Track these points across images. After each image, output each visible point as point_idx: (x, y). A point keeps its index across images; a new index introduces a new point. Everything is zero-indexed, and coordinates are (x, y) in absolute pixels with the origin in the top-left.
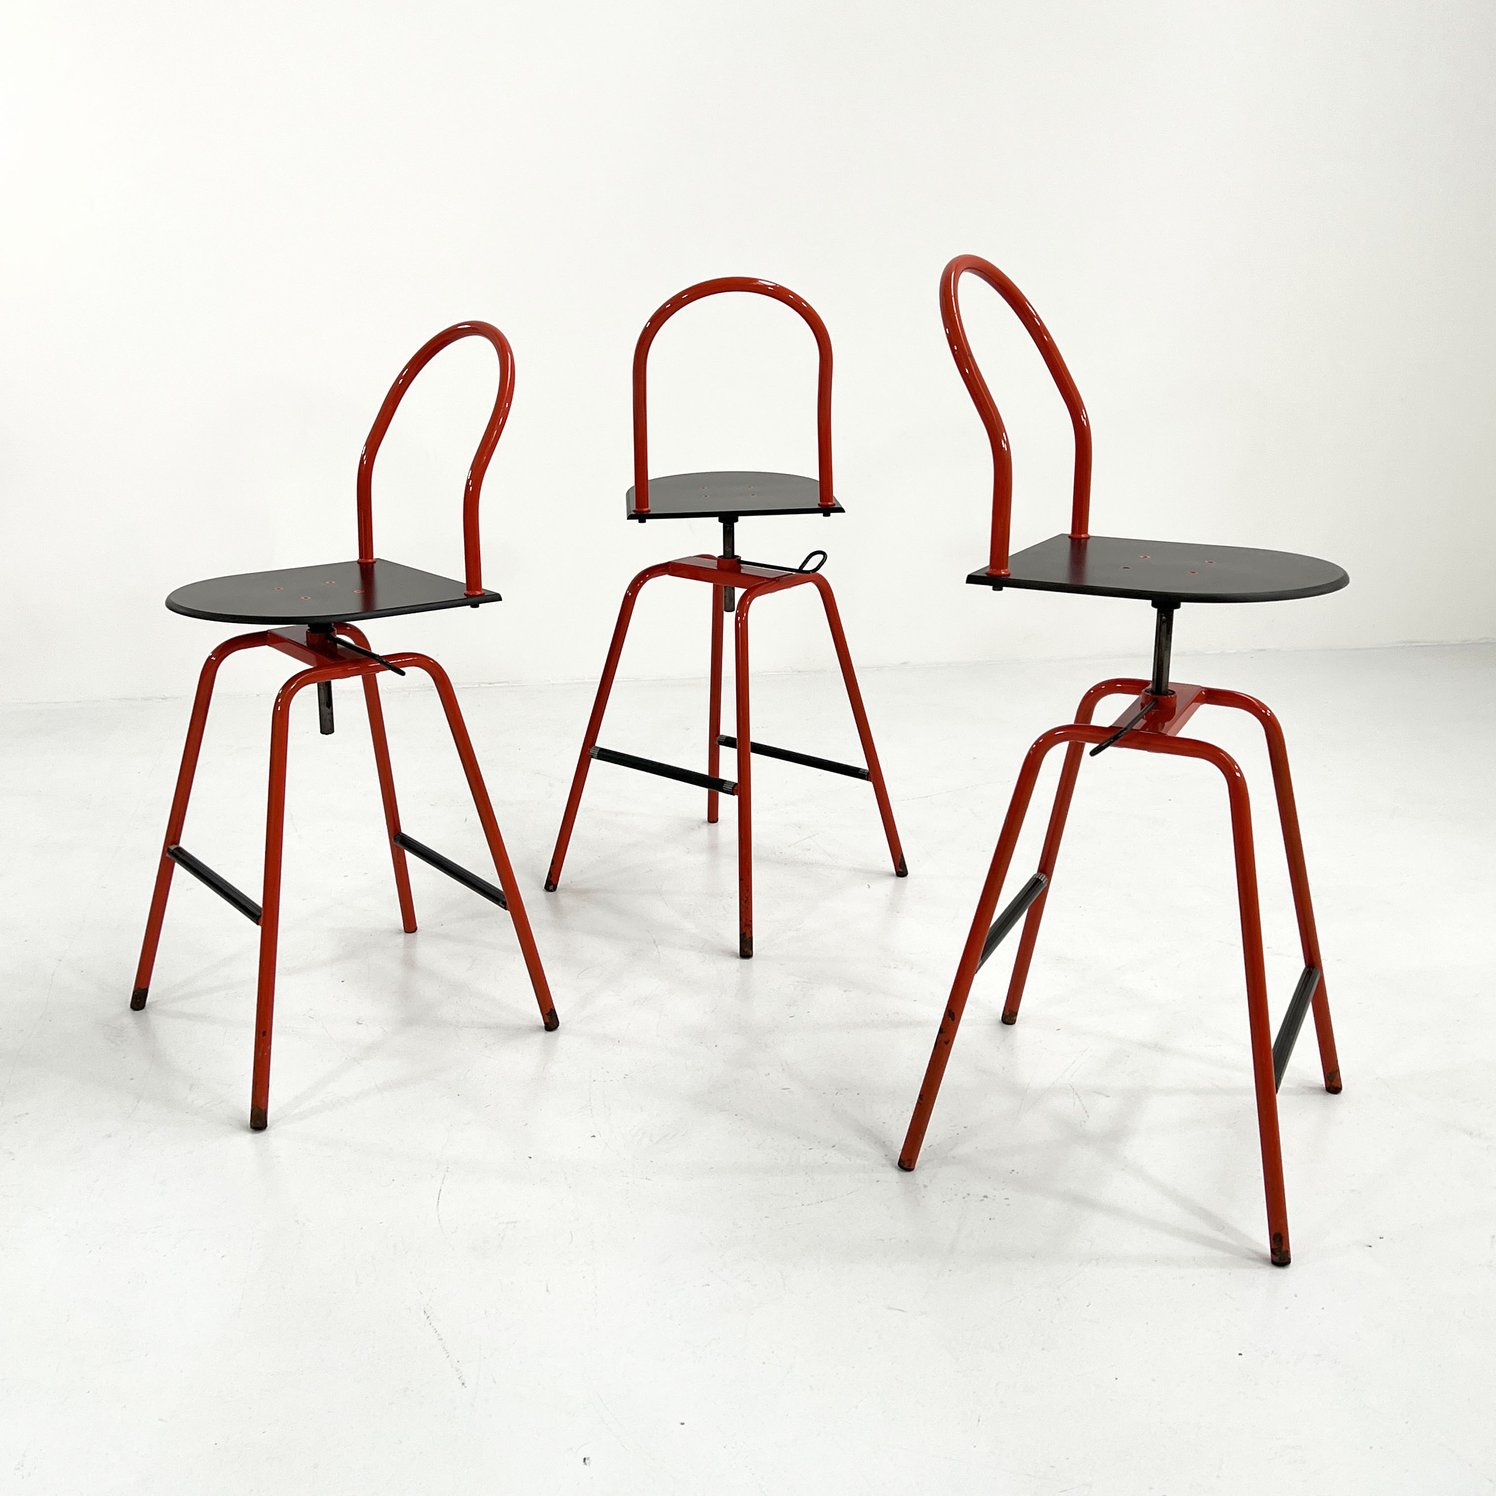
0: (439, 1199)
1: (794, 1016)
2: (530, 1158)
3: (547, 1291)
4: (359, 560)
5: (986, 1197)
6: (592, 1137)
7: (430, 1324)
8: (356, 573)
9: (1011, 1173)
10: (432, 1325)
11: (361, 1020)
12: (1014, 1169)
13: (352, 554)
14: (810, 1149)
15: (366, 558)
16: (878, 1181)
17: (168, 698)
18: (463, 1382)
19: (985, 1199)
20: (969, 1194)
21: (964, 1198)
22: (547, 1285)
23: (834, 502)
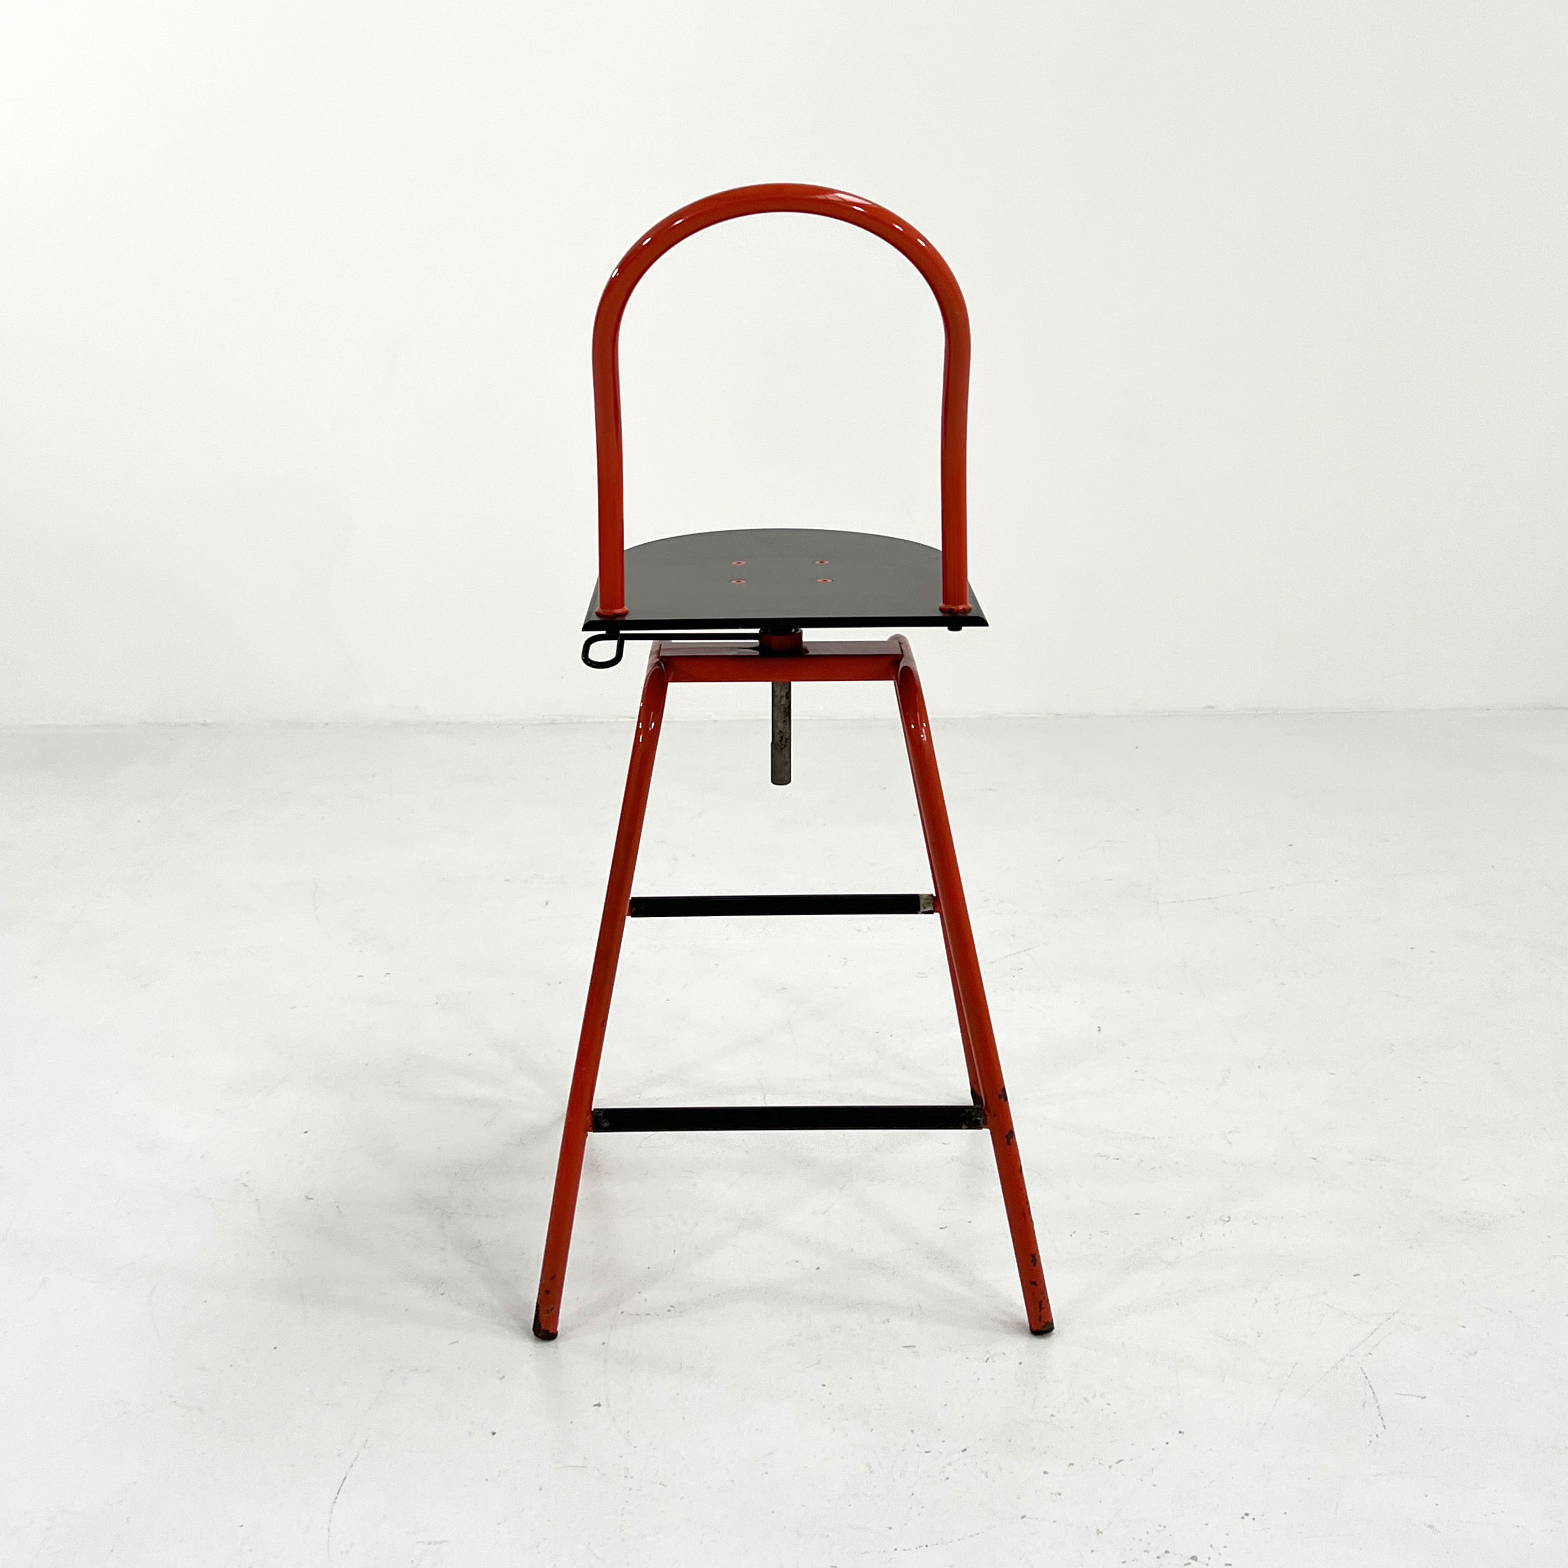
1: (946, 1227)
5: (1194, 1558)
6: (595, 1405)
12: (1248, 1512)
14: (927, 1452)
16: (1023, 1517)
20: (1167, 1552)
21: (1158, 1558)
23: (969, 605)
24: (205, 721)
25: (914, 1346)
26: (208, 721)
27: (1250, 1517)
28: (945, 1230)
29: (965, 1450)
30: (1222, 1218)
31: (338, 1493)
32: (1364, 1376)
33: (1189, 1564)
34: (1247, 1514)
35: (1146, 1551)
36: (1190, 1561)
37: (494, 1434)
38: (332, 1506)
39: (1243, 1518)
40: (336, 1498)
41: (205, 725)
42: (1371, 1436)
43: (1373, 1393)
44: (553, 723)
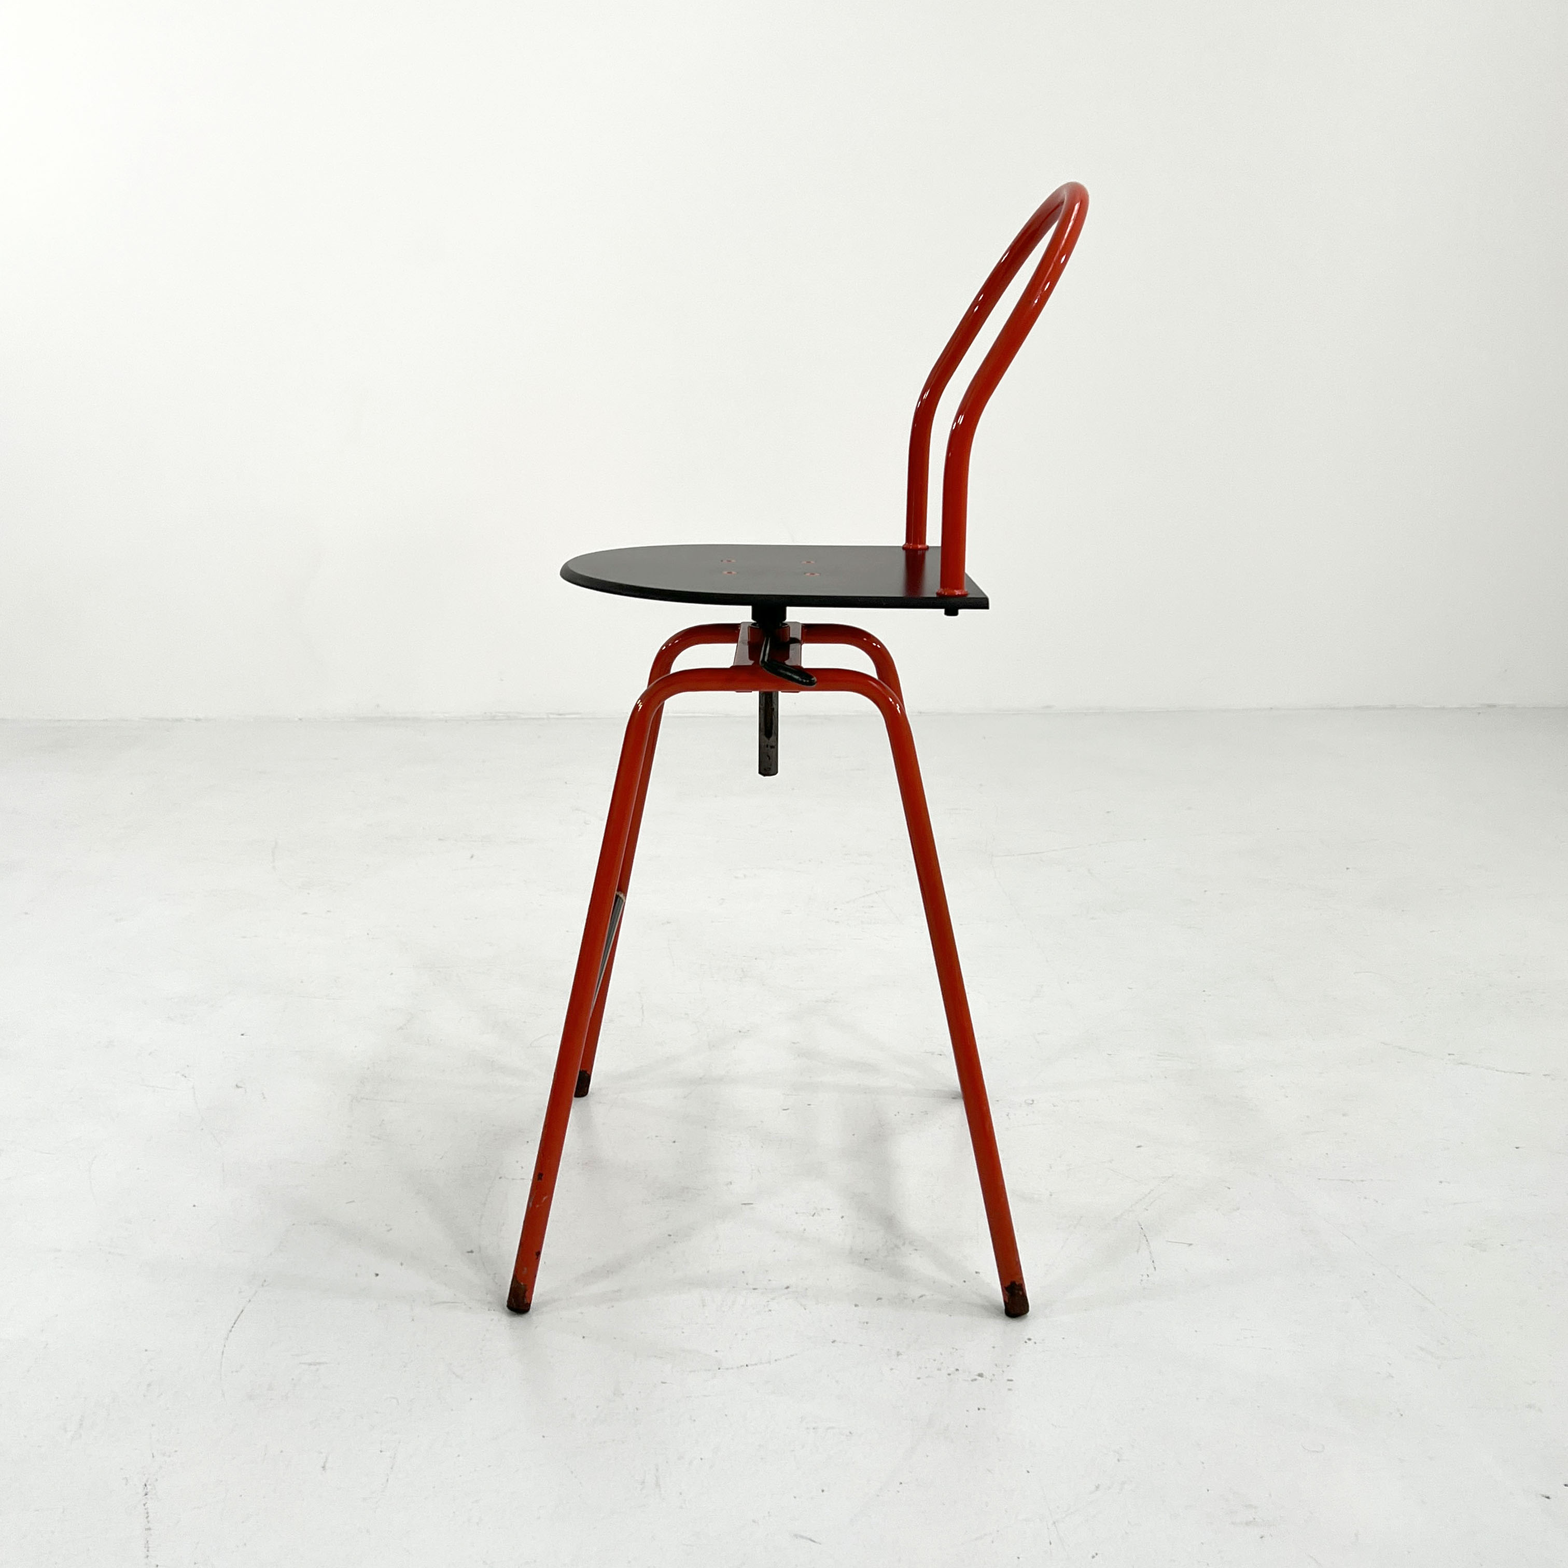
1: (788, 1109)
4: (905, 545)
8: (900, 561)
13: (900, 539)
15: (915, 543)
21: (949, 1374)
28: (788, 1111)
30: (1027, 1101)
31: (235, 1323)
32: (1140, 1227)
34: (1029, 1339)
35: (939, 1370)
36: (977, 1377)
37: (377, 1275)
38: (228, 1335)
39: (1026, 1342)
40: (233, 1327)
41: (197, 720)
42: (1142, 1275)
43: (1147, 1241)
44: (493, 718)
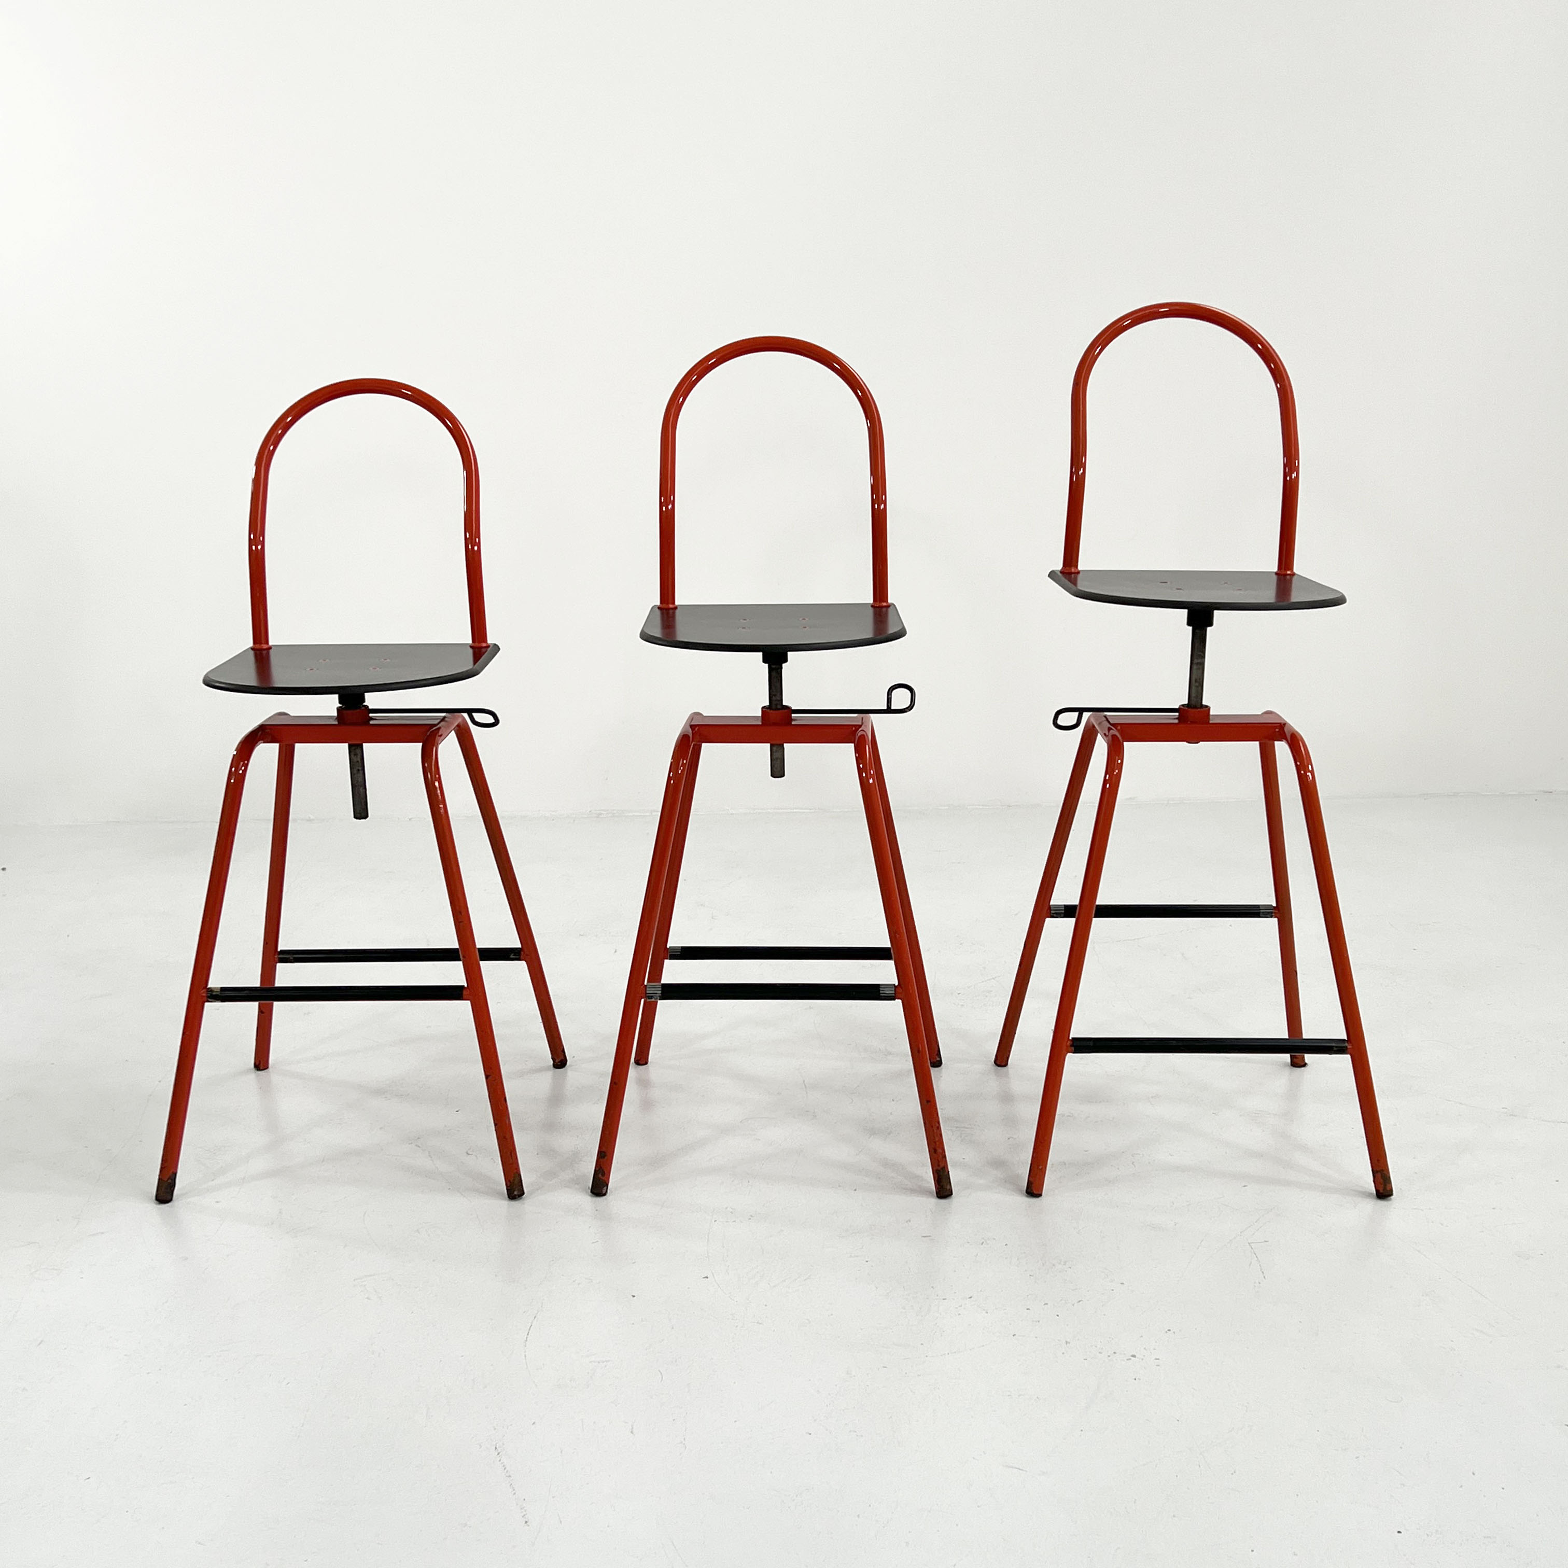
0: (528, 1334)
2: (634, 1296)
3: (632, 1432)
5: (1134, 1356)
6: (704, 1278)
7: (500, 1461)
9: (1166, 1332)
10: (501, 1461)
11: (471, 1150)
12: (1170, 1329)
14: (944, 1299)
16: (1014, 1335)
17: (313, 820)
18: (527, 1520)
19: (1133, 1358)
20: (1115, 1353)
21: (1109, 1356)
22: (632, 1426)
24: (309, 817)
25: (930, 1236)
26: (312, 817)
27: (1172, 1331)
29: (971, 1297)
33: (1130, 1359)
